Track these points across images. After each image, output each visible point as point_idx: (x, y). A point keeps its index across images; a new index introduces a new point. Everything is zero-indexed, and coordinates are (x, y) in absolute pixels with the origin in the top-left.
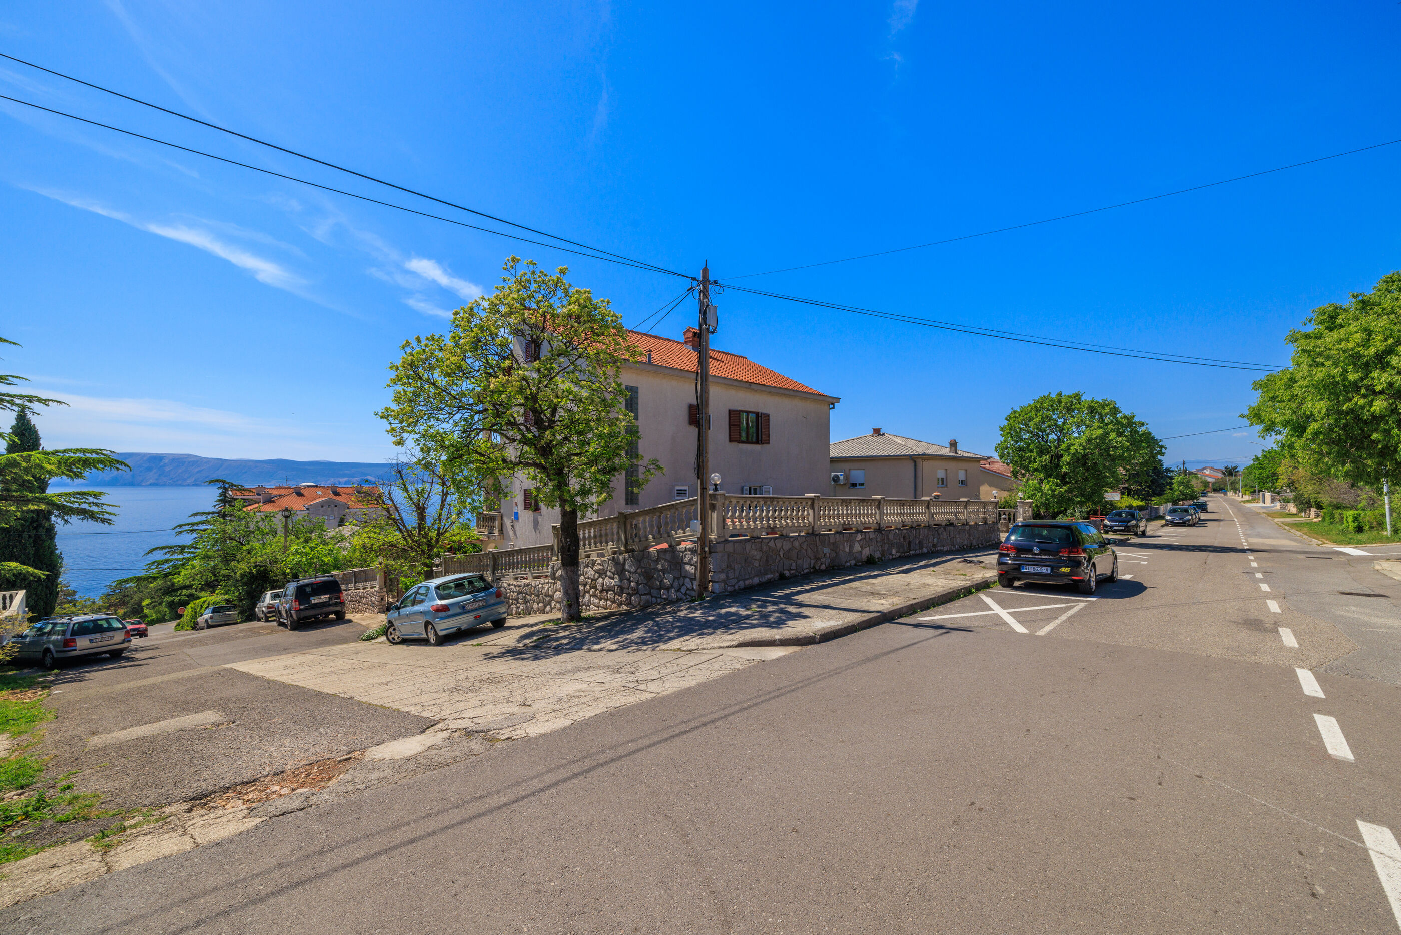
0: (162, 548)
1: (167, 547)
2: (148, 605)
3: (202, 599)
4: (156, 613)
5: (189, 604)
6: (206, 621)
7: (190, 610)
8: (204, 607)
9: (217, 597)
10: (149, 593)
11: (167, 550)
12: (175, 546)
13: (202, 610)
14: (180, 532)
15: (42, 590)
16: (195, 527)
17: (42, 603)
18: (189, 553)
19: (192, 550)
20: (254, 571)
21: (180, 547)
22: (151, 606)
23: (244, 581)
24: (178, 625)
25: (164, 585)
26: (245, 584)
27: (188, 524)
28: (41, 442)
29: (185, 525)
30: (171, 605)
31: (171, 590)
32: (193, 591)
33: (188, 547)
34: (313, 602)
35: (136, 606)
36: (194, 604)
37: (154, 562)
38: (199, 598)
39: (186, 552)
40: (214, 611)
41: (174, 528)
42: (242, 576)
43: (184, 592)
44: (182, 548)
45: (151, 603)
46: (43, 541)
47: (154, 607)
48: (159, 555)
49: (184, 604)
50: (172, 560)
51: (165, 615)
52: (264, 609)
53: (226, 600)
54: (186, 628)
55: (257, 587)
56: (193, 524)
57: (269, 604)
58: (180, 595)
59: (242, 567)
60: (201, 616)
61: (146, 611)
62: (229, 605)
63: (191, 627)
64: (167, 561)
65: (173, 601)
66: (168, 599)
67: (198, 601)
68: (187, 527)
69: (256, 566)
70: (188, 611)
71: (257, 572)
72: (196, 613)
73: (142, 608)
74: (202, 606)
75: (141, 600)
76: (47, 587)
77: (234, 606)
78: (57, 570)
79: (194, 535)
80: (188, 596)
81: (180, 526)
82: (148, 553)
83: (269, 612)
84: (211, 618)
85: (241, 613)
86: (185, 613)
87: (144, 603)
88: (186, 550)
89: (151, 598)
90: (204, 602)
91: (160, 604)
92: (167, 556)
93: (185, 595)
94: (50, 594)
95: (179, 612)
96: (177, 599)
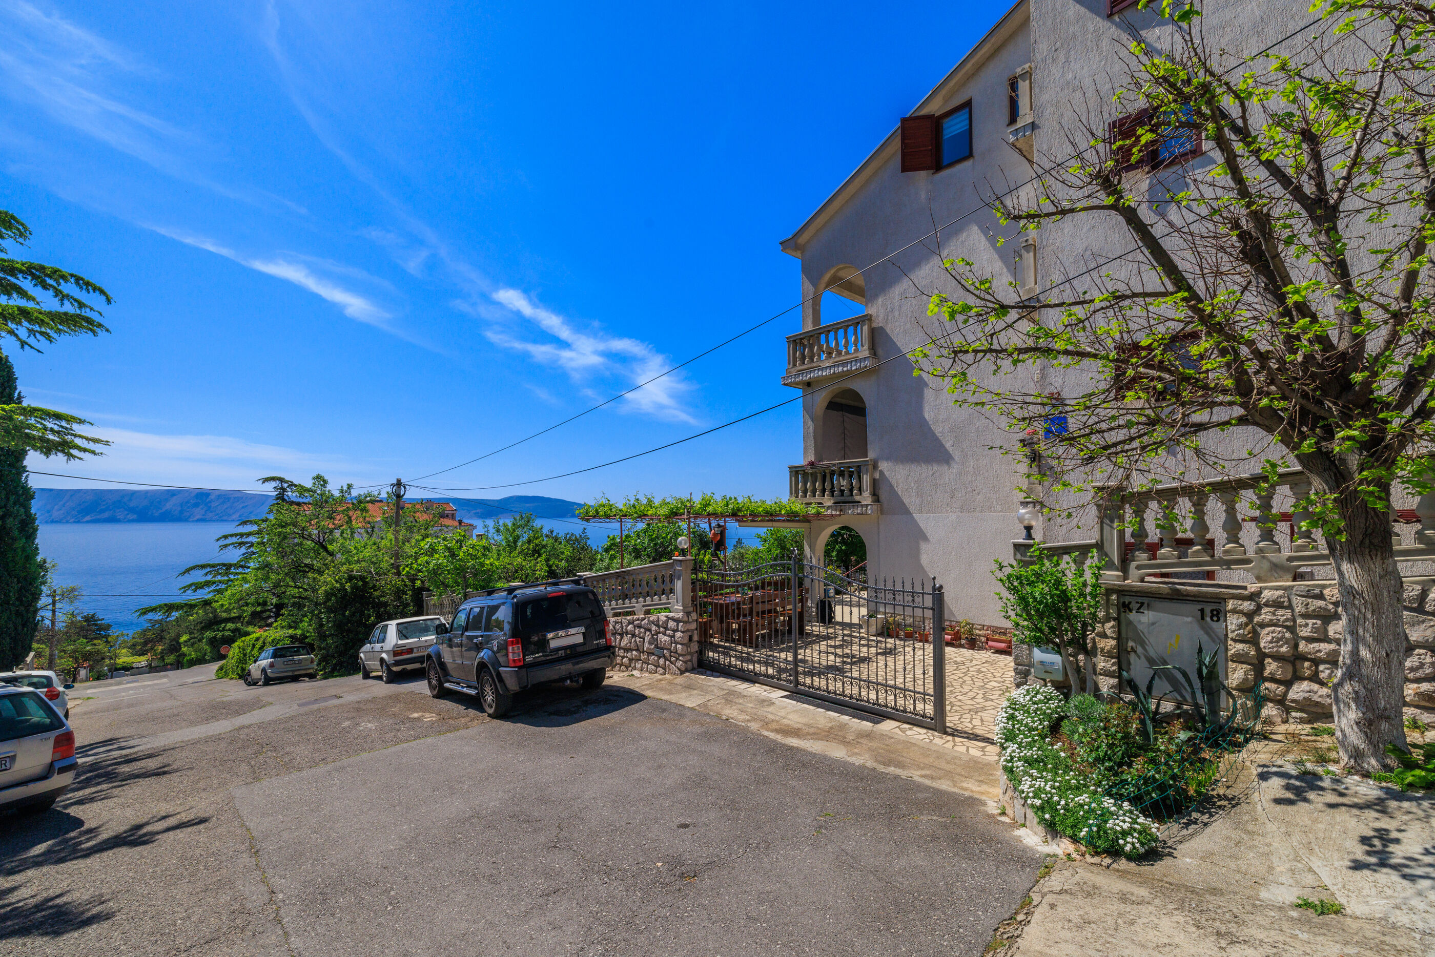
0: (203, 567)
1: (209, 565)
2: (185, 642)
3: (254, 636)
4: (195, 651)
5: (234, 641)
6: (264, 670)
7: (237, 651)
8: (258, 647)
9: (277, 633)
10: (187, 627)
11: (209, 569)
12: (219, 565)
13: (255, 652)
14: (225, 546)
15: (9, 619)
16: (244, 540)
17: (8, 640)
18: (237, 574)
19: (240, 570)
20: (348, 586)
21: (224, 565)
22: (191, 643)
23: (329, 604)
24: (221, 669)
25: (205, 618)
26: (330, 610)
27: (236, 535)
28: (18, 383)
29: (231, 536)
30: (213, 642)
31: (213, 622)
32: (239, 625)
33: (235, 565)
34: (553, 644)
35: (174, 643)
36: (243, 642)
37: (191, 585)
38: (247, 634)
39: (231, 574)
40: (275, 655)
41: (218, 540)
42: (328, 595)
43: (230, 626)
44: (228, 566)
45: (189, 640)
46: (14, 540)
47: (193, 645)
48: (199, 576)
49: (229, 641)
50: (214, 583)
51: (205, 654)
52: (384, 655)
53: (291, 637)
54: (231, 675)
55: (353, 614)
56: (242, 535)
57: (396, 646)
58: (224, 630)
59: (328, 581)
60: (255, 661)
61: (184, 649)
62: (301, 644)
63: (238, 674)
64: (207, 584)
65: (215, 637)
66: (209, 634)
67: (248, 638)
68: (234, 540)
69: (350, 578)
70: (234, 651)
71: (352, 588)
72: (245, 655)
73: (179, 644)
74: (254, 646)
75: (179, 636)
76: (18, 613)
77: (310, 648)
78: (37, 587)
79: (243, 550)
80: (233, 631)
81: (225, 537)
82: (184, 573)
83: (397, 663)
84: (272, 665)
85: (324, 659)
86: (231, 654)
87: (182, 639)
88: (232, 570)
89: (190, 634)
90: (258, 639)
91: (200, 640)
92: (209, 578)
93: (229, 630)
94: (24, 625)
95: (223, 651)
96: (220, 634)
